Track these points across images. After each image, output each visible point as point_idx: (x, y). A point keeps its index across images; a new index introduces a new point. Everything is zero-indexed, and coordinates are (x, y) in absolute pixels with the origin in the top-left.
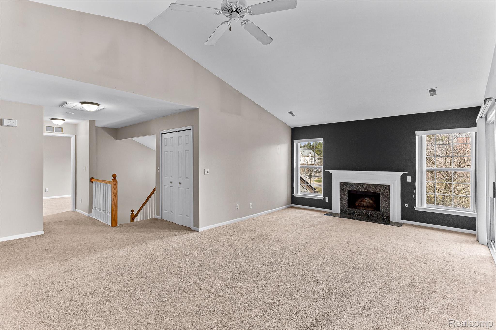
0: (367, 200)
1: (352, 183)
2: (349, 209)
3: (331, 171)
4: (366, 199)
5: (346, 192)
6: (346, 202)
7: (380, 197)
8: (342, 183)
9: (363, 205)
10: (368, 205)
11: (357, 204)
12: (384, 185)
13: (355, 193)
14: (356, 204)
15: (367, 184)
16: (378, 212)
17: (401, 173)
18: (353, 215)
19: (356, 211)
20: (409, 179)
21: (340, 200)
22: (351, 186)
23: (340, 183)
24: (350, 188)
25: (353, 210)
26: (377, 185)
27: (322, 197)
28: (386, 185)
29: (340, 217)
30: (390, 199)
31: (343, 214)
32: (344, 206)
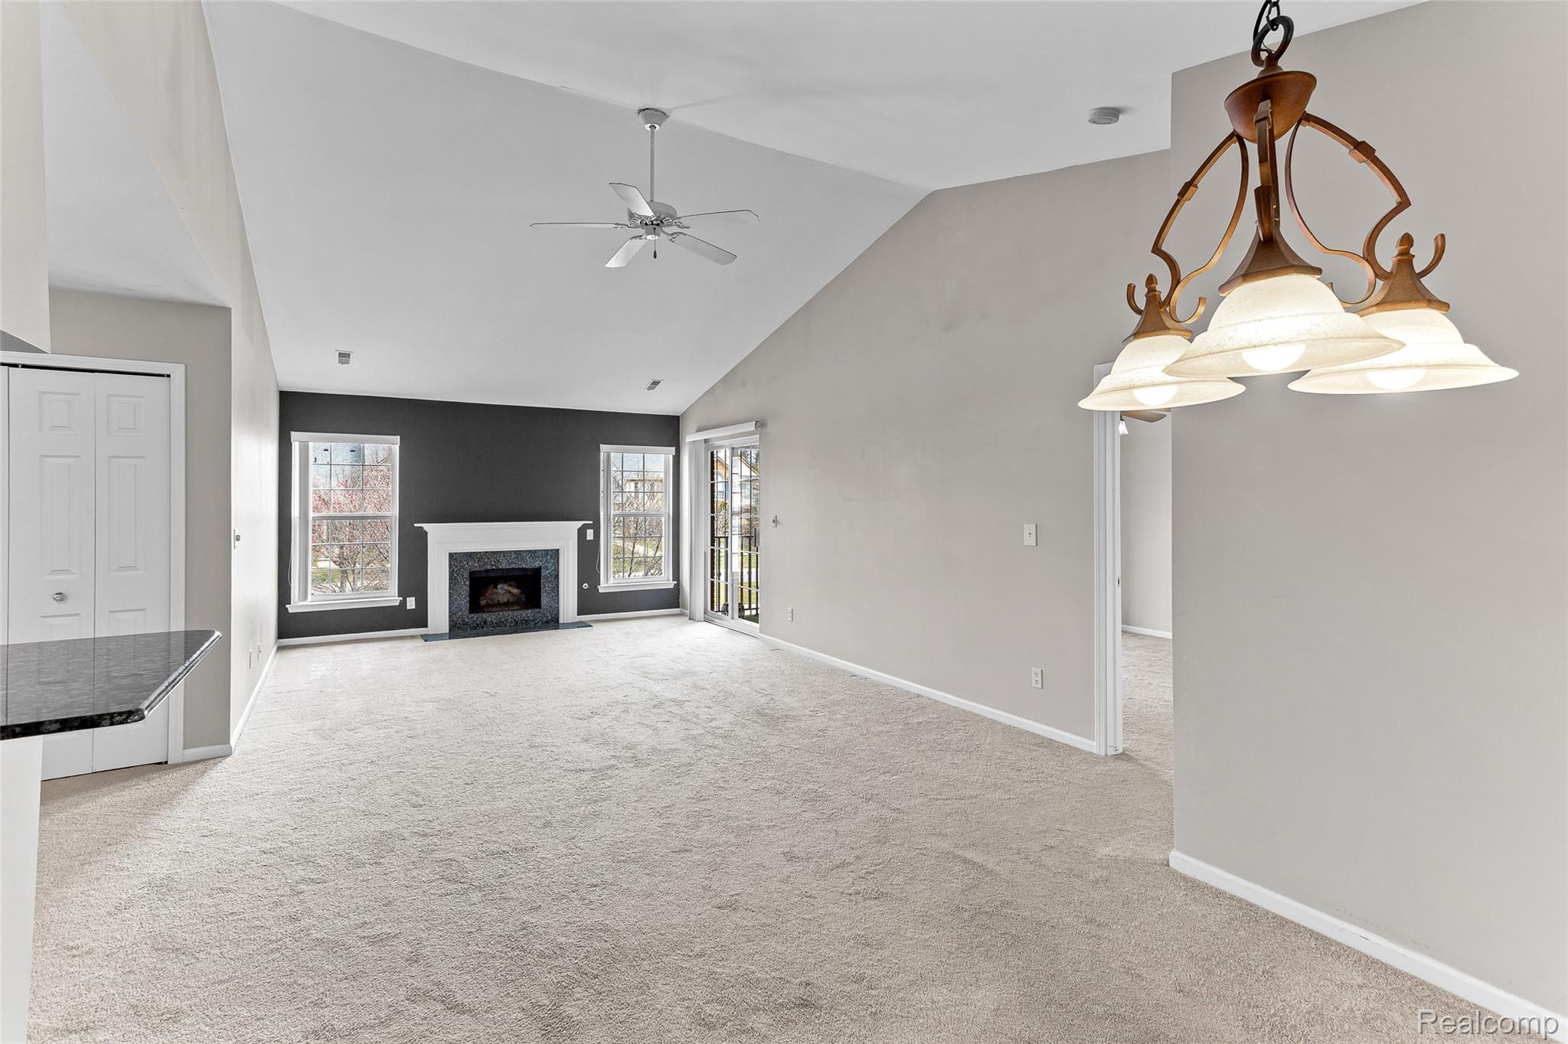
0: (500, 591)
1: (480, 553)
2: (473, 615)
3: (426, 527)
4: (499, 586)
5: (466, 575)
6: (464, 602)
7: (540, 576)
8: (456, 554)
9: (498, 601)
10: (508, 600)
11: (485, 601)
12: (548, 550)
13: (484, 575)
14: (481, 602)
15: (515, 552)
16: (536, 610)
17: (580, 524)
18: (483, 627)
19: (490, 617)
20: (590, 535)
21: (450, 597)
22: (479, 561)
23: (451, 555)
24: (476, 566)
25: (482, 617)
26: (535, 551)
27: (397, 598)
28: (552, 550)
29: (450, 638)
30: (558, 578)
31: (458, 629)
32: (461, 609)
